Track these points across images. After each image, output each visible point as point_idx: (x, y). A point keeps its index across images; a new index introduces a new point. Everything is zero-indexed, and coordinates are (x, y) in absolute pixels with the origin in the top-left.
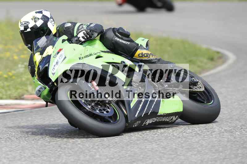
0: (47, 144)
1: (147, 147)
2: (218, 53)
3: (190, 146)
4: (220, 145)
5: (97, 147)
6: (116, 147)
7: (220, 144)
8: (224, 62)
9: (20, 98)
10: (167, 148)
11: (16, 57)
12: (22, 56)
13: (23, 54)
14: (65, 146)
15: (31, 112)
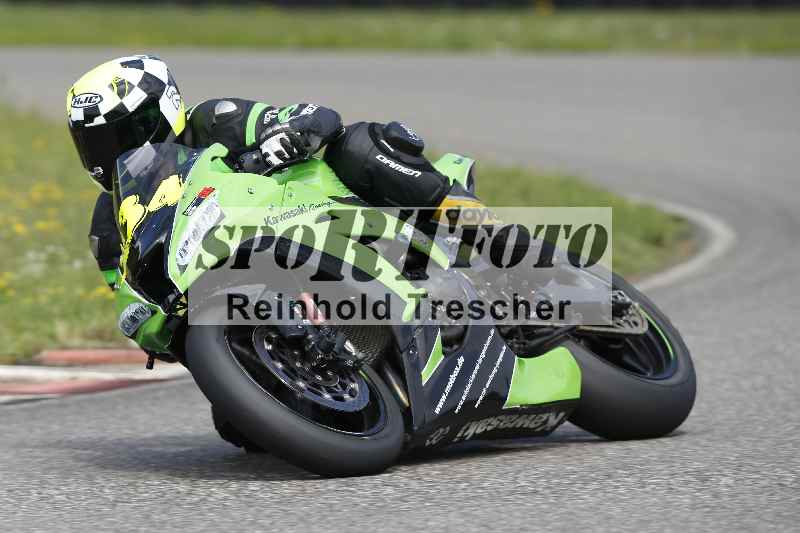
0: (106, 509)
1: (430, 523)
2: (678, 219)
3: (572, 520)
4: (666, 520)
5: (267, 522)
6: (329, 522)
7: (669, 516)
8: (695, 251)
9: (29, 359)
10: (492, 525)
11: (20, 229)
12: (41, 225)
13: (45, 218)
14: (164, 517)
15: (62, 406)
